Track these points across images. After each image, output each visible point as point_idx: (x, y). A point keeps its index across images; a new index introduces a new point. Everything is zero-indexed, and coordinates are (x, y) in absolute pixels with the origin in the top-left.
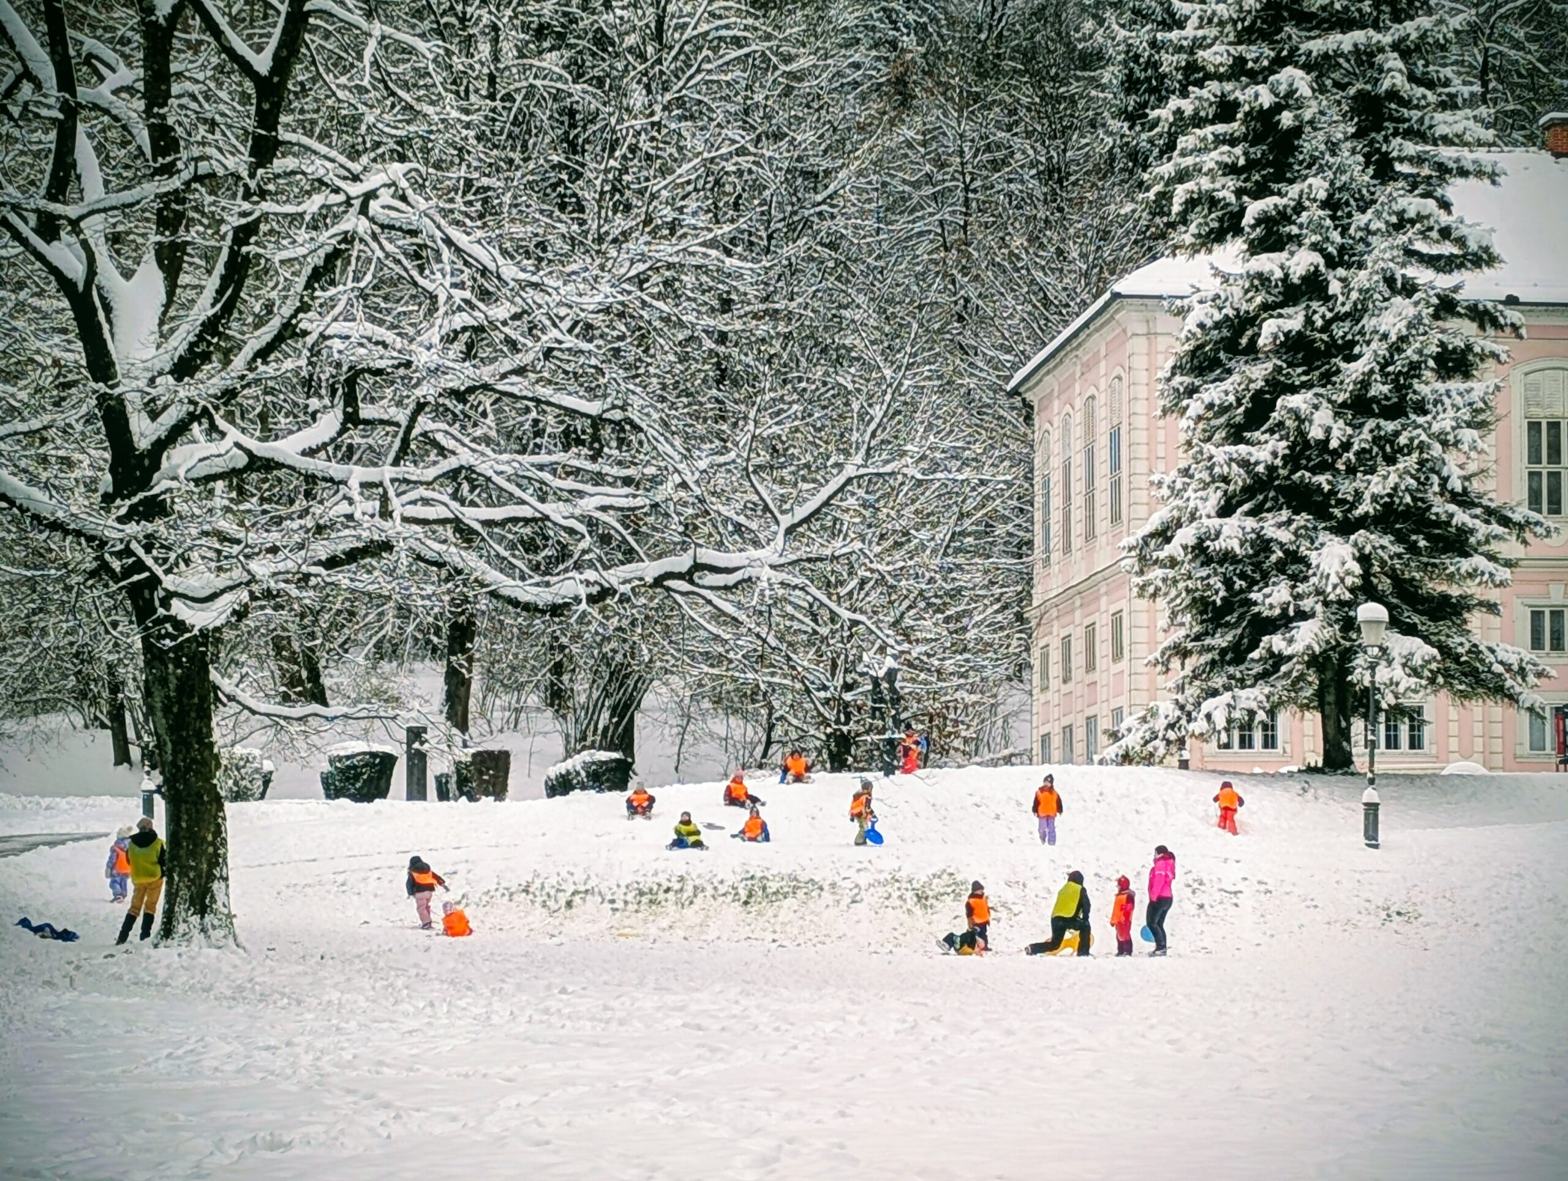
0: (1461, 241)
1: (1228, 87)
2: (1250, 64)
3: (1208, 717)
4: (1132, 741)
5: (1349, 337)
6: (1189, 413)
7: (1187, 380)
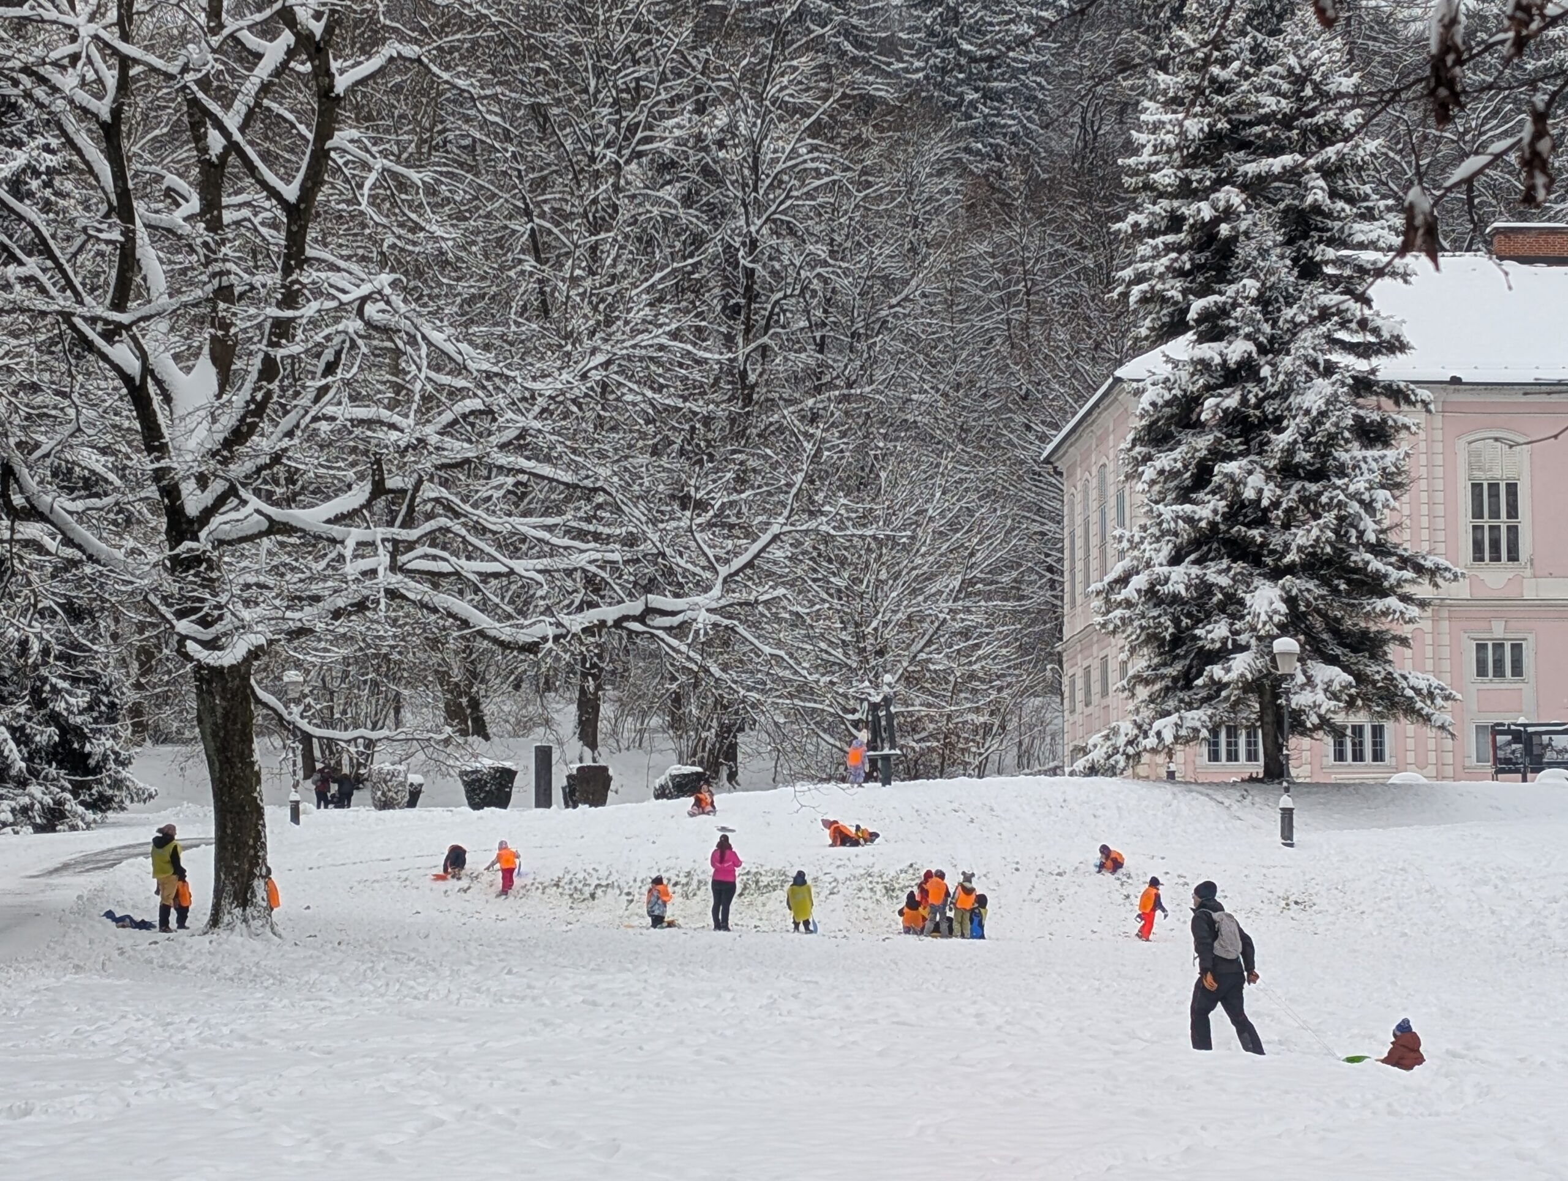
0: (1376, 331)
1: (1176, 204)
2: (1195, 184)
3: (1159, 734)
4: (1097, 755)
5: (1279, 413)
6: (1145, 477)
7: (1144, 450)
